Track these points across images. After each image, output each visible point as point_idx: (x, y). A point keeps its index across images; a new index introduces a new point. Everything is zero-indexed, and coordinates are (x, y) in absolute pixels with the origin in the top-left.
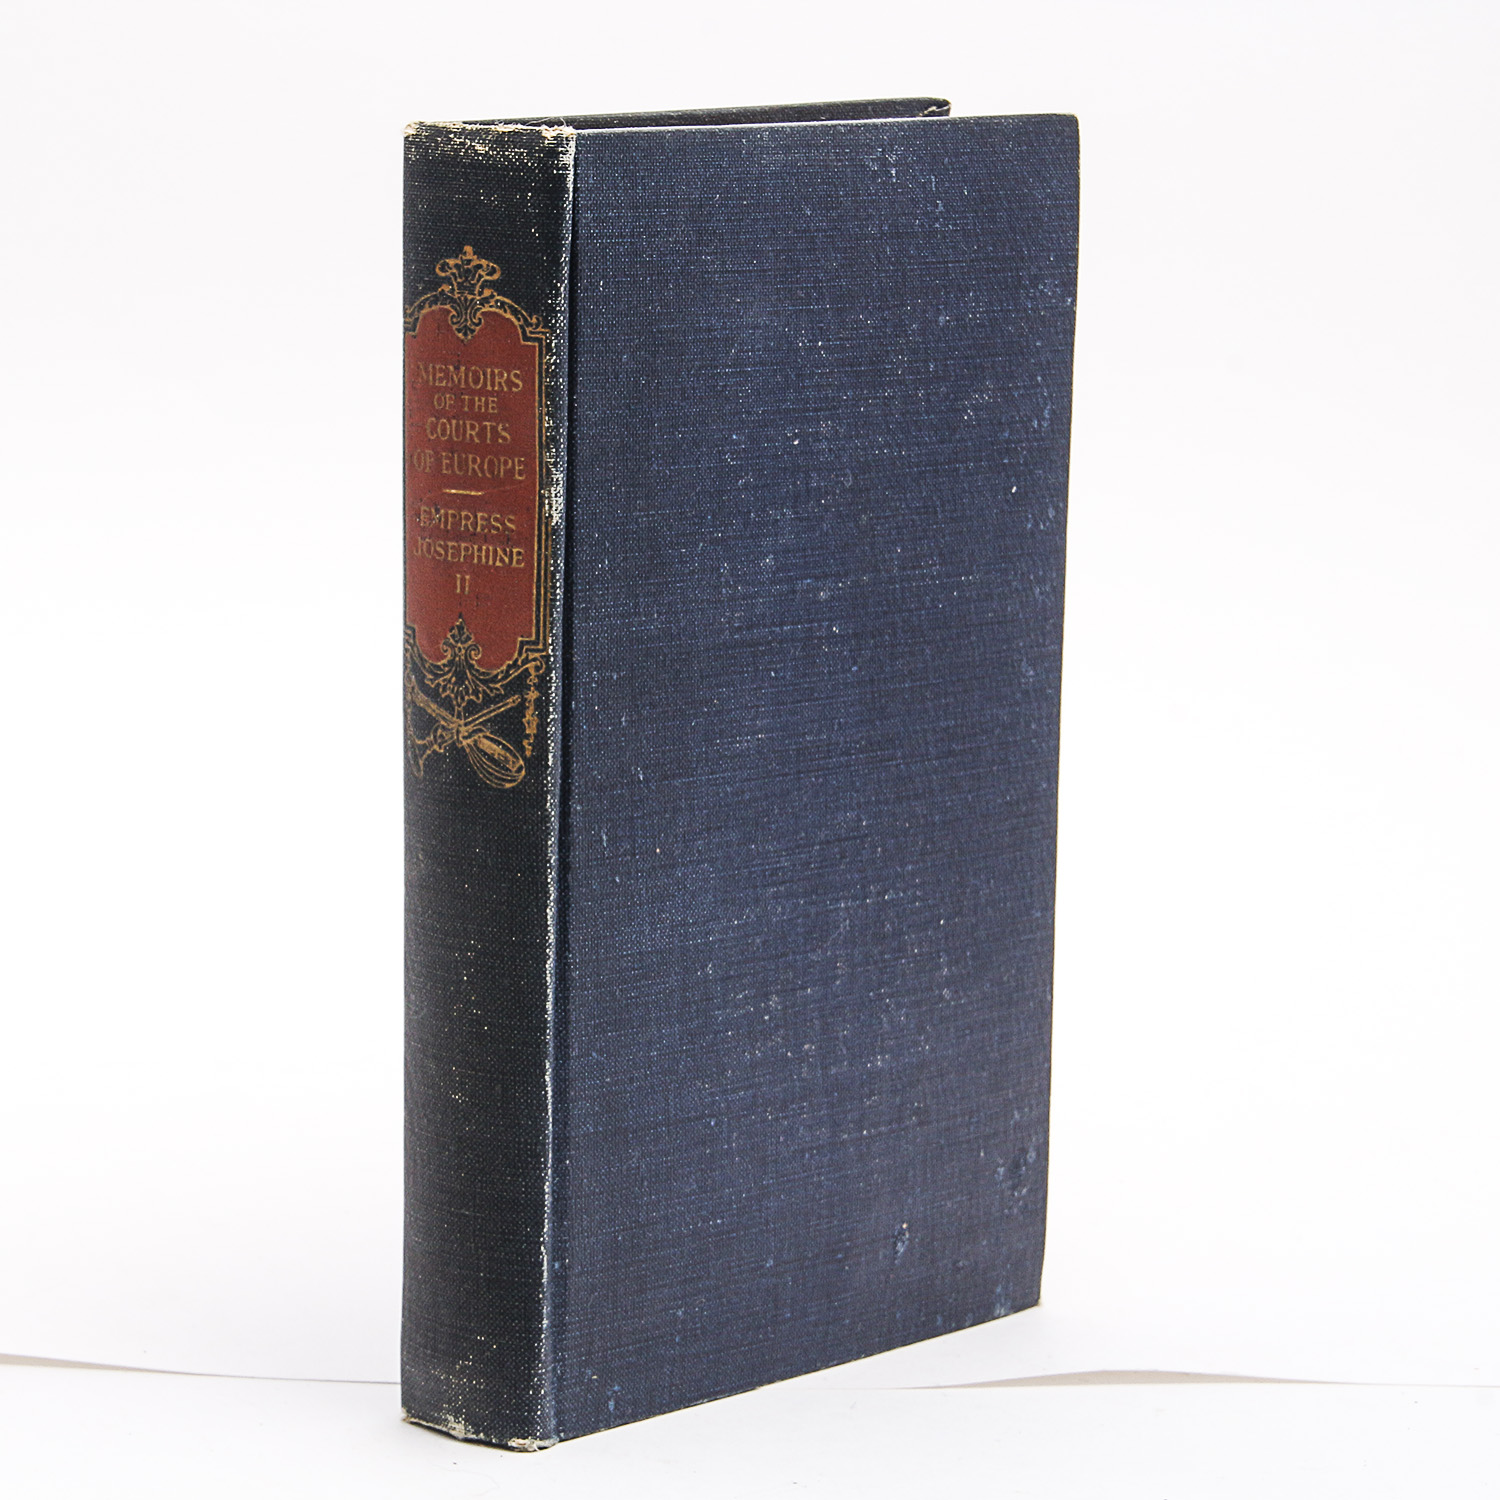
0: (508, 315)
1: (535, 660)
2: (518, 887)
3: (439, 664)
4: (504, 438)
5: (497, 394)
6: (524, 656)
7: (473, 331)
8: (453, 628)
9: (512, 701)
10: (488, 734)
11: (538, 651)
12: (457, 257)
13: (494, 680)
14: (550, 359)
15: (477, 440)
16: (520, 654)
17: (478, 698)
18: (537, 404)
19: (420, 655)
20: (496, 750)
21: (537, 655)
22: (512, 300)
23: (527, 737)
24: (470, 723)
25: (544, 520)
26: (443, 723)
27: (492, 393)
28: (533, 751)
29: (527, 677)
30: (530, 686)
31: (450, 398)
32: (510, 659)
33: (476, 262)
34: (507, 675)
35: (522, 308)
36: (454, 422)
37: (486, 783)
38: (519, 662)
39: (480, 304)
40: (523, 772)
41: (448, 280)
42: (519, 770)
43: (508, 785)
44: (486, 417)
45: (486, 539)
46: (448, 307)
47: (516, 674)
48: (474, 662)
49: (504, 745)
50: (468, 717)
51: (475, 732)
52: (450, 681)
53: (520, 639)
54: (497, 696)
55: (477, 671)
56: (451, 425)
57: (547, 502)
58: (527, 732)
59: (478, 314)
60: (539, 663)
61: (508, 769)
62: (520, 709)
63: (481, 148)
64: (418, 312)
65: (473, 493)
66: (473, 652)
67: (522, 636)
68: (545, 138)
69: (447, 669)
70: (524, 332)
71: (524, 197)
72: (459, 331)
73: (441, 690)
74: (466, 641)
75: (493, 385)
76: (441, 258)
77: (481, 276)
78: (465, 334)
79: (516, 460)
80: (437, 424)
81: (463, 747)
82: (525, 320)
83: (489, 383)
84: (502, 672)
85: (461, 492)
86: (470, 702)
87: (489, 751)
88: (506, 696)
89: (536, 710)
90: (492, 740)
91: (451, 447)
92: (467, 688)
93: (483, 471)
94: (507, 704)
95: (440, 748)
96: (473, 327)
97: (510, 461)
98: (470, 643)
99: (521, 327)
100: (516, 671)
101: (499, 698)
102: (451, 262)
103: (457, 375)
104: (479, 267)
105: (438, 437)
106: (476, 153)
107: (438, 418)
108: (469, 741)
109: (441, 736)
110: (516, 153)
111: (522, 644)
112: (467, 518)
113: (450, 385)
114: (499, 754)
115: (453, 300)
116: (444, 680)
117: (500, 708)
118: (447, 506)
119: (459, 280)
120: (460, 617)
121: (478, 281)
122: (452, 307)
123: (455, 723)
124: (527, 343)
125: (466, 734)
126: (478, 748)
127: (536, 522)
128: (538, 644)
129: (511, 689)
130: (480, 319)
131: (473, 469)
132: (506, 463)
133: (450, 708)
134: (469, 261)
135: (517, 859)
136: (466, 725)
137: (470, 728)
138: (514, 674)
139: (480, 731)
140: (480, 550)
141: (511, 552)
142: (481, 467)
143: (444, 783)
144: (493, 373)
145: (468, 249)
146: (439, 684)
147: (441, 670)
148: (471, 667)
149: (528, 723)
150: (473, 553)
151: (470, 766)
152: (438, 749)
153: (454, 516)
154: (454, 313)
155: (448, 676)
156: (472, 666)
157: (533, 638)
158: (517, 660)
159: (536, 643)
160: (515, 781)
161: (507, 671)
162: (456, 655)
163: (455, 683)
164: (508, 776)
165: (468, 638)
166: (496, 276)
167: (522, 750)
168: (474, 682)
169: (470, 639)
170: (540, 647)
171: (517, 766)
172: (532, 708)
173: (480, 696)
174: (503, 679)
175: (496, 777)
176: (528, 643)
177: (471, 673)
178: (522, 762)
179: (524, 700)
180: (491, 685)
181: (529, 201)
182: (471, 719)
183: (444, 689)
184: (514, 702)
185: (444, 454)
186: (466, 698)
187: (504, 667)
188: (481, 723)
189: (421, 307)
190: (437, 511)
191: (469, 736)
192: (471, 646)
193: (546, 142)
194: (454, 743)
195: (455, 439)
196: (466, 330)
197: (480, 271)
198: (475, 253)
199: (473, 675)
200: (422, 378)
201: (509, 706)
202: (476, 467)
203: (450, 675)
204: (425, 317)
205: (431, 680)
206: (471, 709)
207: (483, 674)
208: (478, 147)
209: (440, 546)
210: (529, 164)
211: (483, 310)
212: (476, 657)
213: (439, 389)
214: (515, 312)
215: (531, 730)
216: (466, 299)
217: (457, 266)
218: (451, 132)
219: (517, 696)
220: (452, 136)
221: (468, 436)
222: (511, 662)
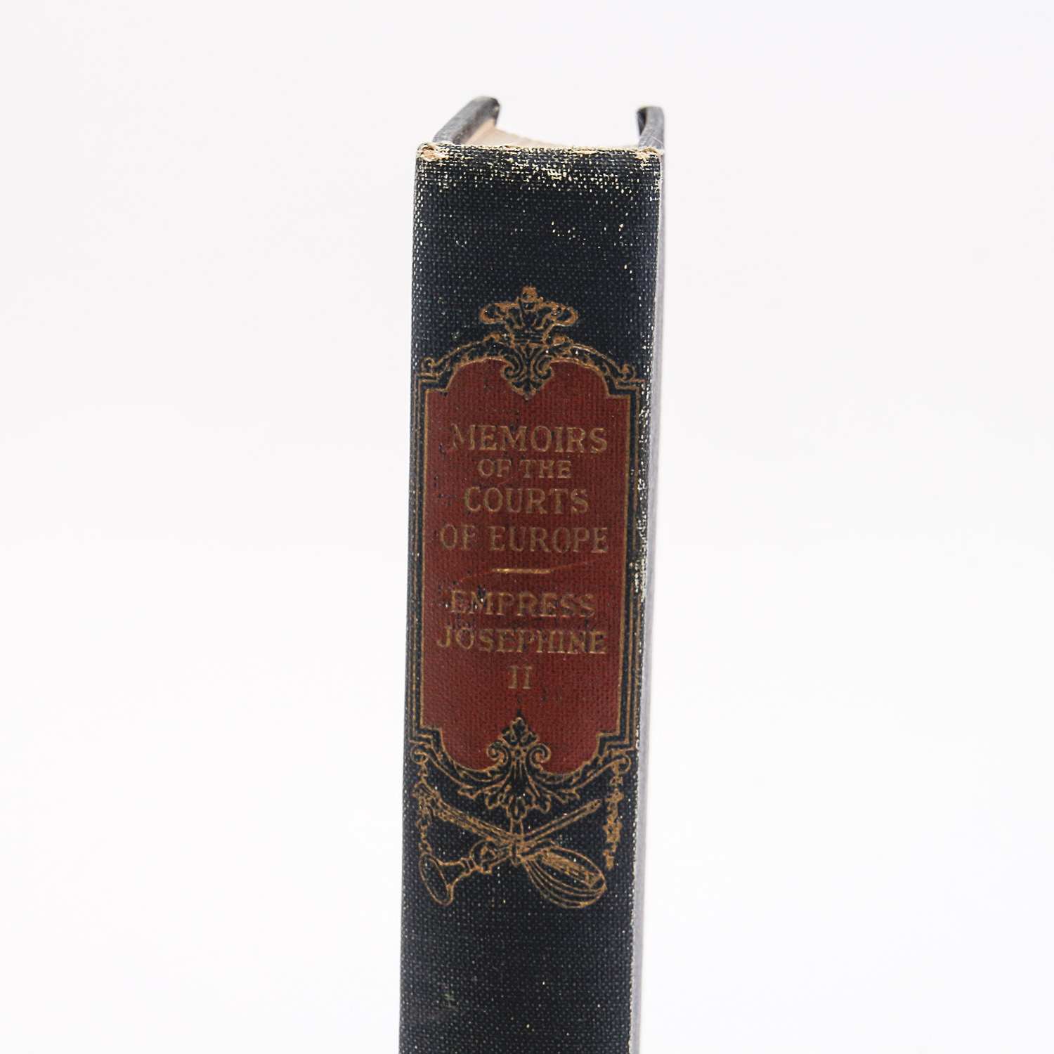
0: (589, 365)
1: (620, 757)
2: (597, 1020)
3: (484, 771)
4: (580, 507)
5: (573, 457)
6: (606, 753)
7: (537, 385)
8: (508, 729)
9: (591, 806)
10: (557, 847)
11: (622, 747)
12: (513, 300)
13: (567, 785)
14: (644, 414)
15: (542, 511)
16: (601, 752)
17: (545, 808)
18: (627, 465)
19: (447, 763)
20: (568, 865)
21: (623, 751)
22: (595, 347)
23: (609, 846)
24: (533, 836)
25: (632, 597)
26: (489, 839)
27: (561, 456)
28: (615, 861)
29: (610, 778)
30: (614, 787)
31: (504, 464)
32: (587, 759)
33: (542, 306)
34: (584, 778)
35: (610, 356)
36: (509, 491)
37: (554, 905)
38: (600, 762)
39: (550, 354)
40: (604, 887)
41: (499, 328)
42: (599, 884)
43: (583, 904)
44: (556, 483)
45: (556, 624)
46: (501, 359)
47: (596, 775)
48: (539, 766)
49: (579, 859)
50: (530, 831)
51: (539, 846)
52: (502, 790)
53: (601, 734)
54: (571, 803)
55: (545, 776)
56: (504, 494)
57: (637, 576)
58: (609, 840)
59: (547, 366)
60: (624, 761)
61: (583, 886)
62: (602, 814)
63: (556, 174)
64: (452, 364)
65: (536, 572)
66: (537, 755)
67: (604, 732)
68: (640, 161)
69: (497, 776)
70: (611, 385)
71: (613, 230)
72: (518, 385)
73: (487, 801)
74: (528, 742)
75: (565, 445)
76: (489, 301)
77: (549, 322)
78: (527, 389)
79: (596, 530)
80: (483, 494)
81: (521, 866)
82: (613, 370)
83: (559, 443)
84: (577, 775)
85: (520, 571)
86: (533, 813)
87: (558, 868)
88: (584, 801)
89: (620, 814)
90: (563, 854)
91: (503, 519)
92: (528, 796)
93: (550, 546)
94: (585, 810)
95: (486, 869)
96: (538, 380)
97: (587, 532)
98: (534, 743)
99: (607, 378)
100: (595, 772)
101: (573, 805)
102: (505, 306)
103: (514, 437)
104: (548, 310)
105: (483, 509)
106: (549, 178)
107: (483, 488)
108: (531, 857)
109: (488, 855)
110: (605, 179)
111: (603, 740)
112: (527, 601)
113: (503, 449)
114: (571, 869)
115: (506, 350)
116: (492, 790)
117: (575, 815)
118: (496, 588)
119: (517, 327)
120: (519, 715)
121: (546, 327)
122: (507, 358)
123: (506, 838)
124: (614, 396)
125: (527, 849)
126: (543, 866)
127: (623, 599)
128: (624, 738)
129: (591, 792)
130: (549, 371)
131: (538, 543)
132: (581, 535)
133: (504, 822)
134: (531, 306)
135: (597, 987)
136: (527, 839)
137: (533, 843)
138: (592, 776)
139: (548, 844)
140: (545, 636)
141: (588, 637)
142: (548, 541)
143: (495, 909)
144: (565, 434)
145: (530, 290)
146: (483, 796)
147: (487, 778)
148: (534, 772)
149: (610, 831)
150: (536, 642)
151: (531, 886)
152: (482, 870)
153: (507, 599)
154: (509, 364)
155: (500, 785)
156: (537, 770)
157: (618, 733)
158: (597, 760)
159: (621, 737)
160: (593, 898)
161: (584, 773)
162: (511, 759)
163: (510, 793)
164: (583, 893)
165: (530, 739)
166: (569, 322)
167: (601, 862)
168: (539, 789)
169: (534, 739)
170: (626, 742)
171: (595, 880)
172: (615, 812)
173: (548, 804)
174: (579, 782)
175: (568, 897)
176: (611, 739)
177: (534, 779)
178: (601, 875)
179: (605, 805)
180: (564, 791)
181: (620, 234)
182: (534, 832)
183: (493, 799)
184: (592, 808)
185: (493, 528)
186: (527, 808)
187: (580, 769)
188: (548, 836)
189: (455, 359)
190: (481, 594)
191: (532, 851)
192: (535, 747)
193: (642, 165)
194: (508, 861)
195: (511, 510)
196: (527, 385)
197: (548, 316)
198: (539, 295)
199: (539, 782)
200: (458, 441)
201: (586, 814)
202: (541, 541)
203: (503, 782)
204: (463, 372)
205: (469, 790)
206: (535, 820)
207: (552, 778)
208: (551, 173)
209: (487, 634)
210: (623, 191)
211: (554, 360)
212: (540, 761)
213: (486, 454)
214: (598, 361)
215: (613, 838)
216: (528, 350)
217: (513, 311)
218: (508, 156)
219: (596, 801)
220: (511, 160)
221: (530, 506)
222: (589, 763)
